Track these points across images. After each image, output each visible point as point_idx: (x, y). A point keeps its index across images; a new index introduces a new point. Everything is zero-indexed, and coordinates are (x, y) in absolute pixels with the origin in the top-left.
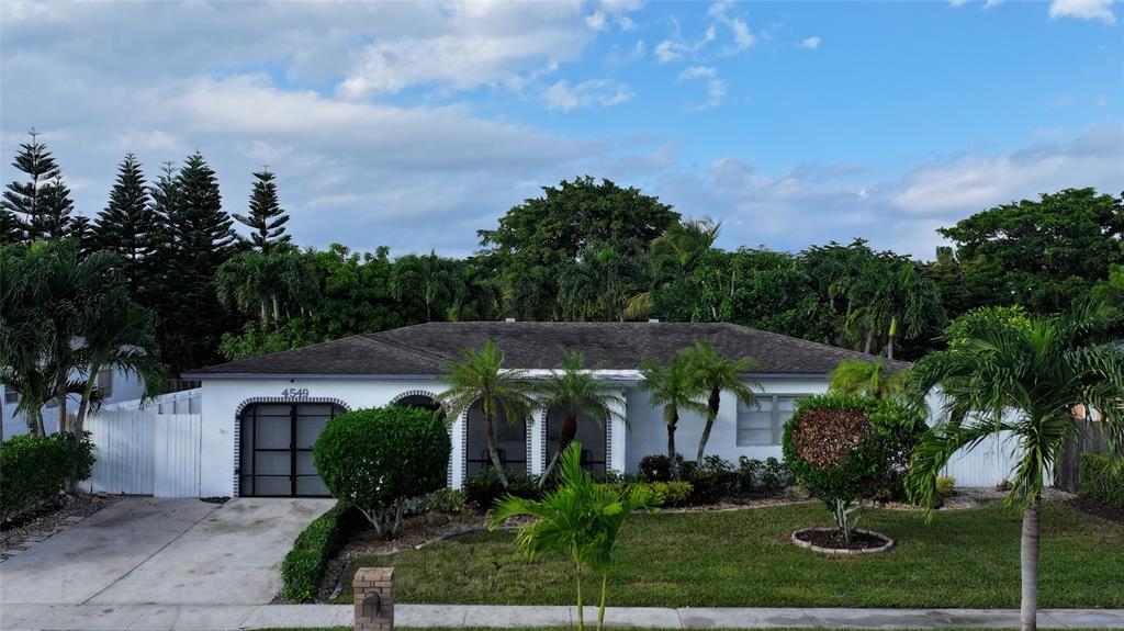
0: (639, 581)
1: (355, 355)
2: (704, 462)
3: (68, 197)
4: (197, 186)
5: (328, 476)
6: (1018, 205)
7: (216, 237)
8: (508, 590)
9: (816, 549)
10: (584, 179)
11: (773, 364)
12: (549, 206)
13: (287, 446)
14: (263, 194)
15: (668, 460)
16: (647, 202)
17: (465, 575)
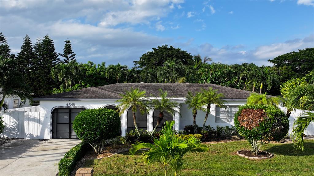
0: (186, 169)
1: (91, 93)
2: (205, 127)
3: (9, 48)
4: (48, 45)
5: (78, 132)
6: (292, 53)
7: (54, 60)
8: (139, 173)
9: (246, 157)
10: (164, 46)
11: (227, 96)
12: (154, 54)
13: (68, 122)
14: (67, 47)
15: (194, 127)
16: (183, 52)
17: (125, 167)
